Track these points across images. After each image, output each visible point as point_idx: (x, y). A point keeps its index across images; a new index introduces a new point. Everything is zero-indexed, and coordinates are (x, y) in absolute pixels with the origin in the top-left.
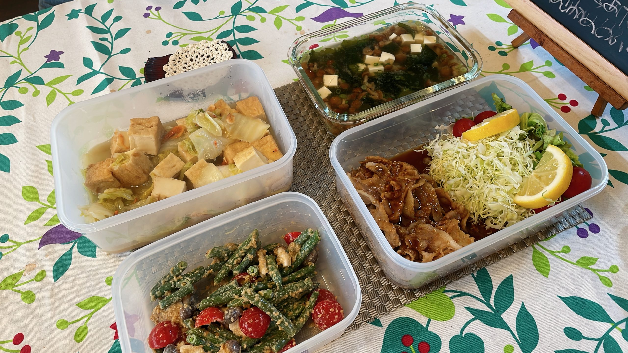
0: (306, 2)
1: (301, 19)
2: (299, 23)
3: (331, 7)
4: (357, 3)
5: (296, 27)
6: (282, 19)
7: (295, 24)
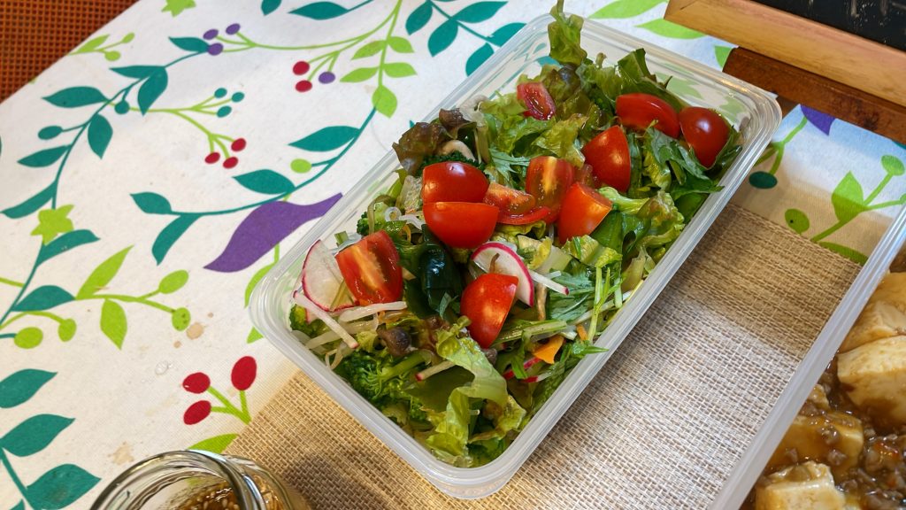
0: (176, 217)
1: (176, 281)
2: (173, 300)
3: (250, 210)
4: (314, 165)
5: (170, 316)
6: (122, 304)
7: (165, 308)
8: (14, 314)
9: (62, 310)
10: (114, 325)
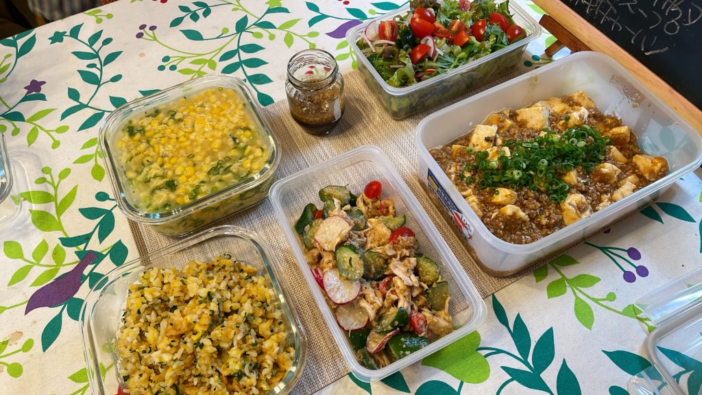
0: (320, 14)
1: (314, 34)
2: (312, 40)
3: (349, 21)
4: (377, 13)
5: (309, 44)
6: (293, 35)
7: (308, 41)
8: (253, 26)
9: (271, 30)
10: (289, 40)
